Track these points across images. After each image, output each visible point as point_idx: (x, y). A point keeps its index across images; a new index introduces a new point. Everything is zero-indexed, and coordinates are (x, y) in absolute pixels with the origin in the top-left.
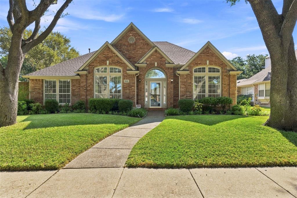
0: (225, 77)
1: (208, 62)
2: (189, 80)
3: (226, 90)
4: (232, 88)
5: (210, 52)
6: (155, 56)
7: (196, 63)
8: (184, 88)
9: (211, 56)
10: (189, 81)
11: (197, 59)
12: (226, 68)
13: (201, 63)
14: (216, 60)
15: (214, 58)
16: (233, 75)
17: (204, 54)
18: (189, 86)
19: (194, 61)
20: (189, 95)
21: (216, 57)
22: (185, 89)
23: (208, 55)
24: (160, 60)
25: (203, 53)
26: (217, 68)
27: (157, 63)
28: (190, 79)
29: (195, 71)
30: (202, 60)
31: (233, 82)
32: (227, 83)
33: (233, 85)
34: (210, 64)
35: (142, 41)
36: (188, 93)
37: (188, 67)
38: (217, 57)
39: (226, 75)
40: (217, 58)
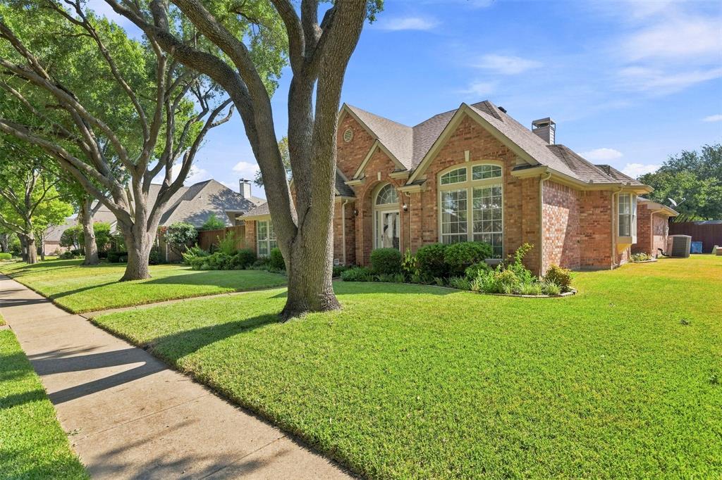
0: (511, 186)
1: (467, 153)
2: (428, 204)
3: (515, 221)
4: (527, 215)
5: (473, 129)
6: (378, 161)
7: (443, 163)
8: (418, 222)
9: (476, 137)
10: (429, 206)
11: (443, 152)
12: (512, 162)
13: (452, 161)
14: (488, 145)
15: (483, 141)
16: (529, 179)
17: (459, 135)
18: (429, 216)
19: (439, 158)
20: (429, 239)
21: (488, 137)
22: (419, 224)
23: (468, 136)
24: (387, 165)
25: (457, 135)
26: (495, 165)
27: (382, 173)
28: (430, 202)
29: (445, 182)
30: (455, 152)
31: (530, 199)
32: (516, 203)
33: (530, 207)
34: (473, 159)
35: (362, 133)
36: (428, 233)
37: (426, 175)
38: (490, 136)
39: (514, 181)
40: (489, 139)
